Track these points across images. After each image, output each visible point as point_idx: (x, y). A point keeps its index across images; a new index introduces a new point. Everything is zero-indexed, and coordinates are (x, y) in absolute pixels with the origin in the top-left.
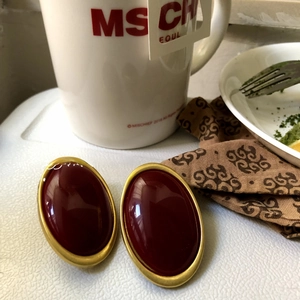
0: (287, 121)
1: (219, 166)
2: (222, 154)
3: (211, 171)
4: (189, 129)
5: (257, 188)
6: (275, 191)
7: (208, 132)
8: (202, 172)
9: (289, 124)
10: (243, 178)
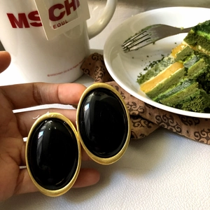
4: (89, 74)
7: (97, 76)
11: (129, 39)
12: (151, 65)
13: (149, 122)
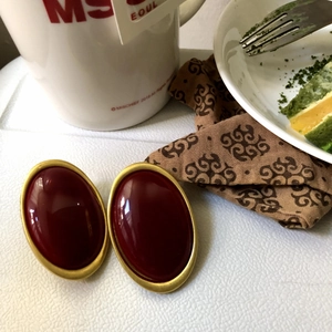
0: (295, 79)
1: (213, 155)
2: (216, 140)
3: (203, 163)
5: (253, 179)
6: (272, 183)
7: (203, 106)
8: (193, 165)
9: (297, 82)
10: (237, 167)
11: (253, 29)
12: (298, 77)
13: (324, 194)
